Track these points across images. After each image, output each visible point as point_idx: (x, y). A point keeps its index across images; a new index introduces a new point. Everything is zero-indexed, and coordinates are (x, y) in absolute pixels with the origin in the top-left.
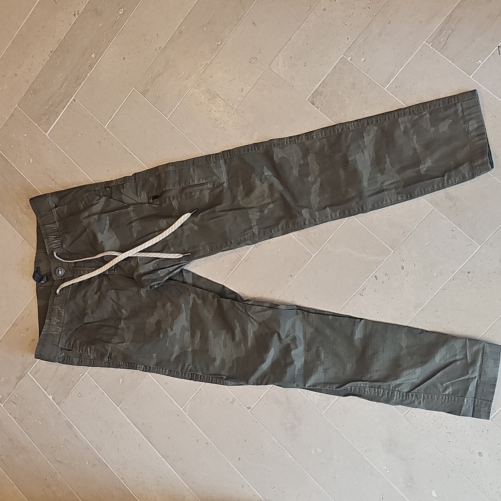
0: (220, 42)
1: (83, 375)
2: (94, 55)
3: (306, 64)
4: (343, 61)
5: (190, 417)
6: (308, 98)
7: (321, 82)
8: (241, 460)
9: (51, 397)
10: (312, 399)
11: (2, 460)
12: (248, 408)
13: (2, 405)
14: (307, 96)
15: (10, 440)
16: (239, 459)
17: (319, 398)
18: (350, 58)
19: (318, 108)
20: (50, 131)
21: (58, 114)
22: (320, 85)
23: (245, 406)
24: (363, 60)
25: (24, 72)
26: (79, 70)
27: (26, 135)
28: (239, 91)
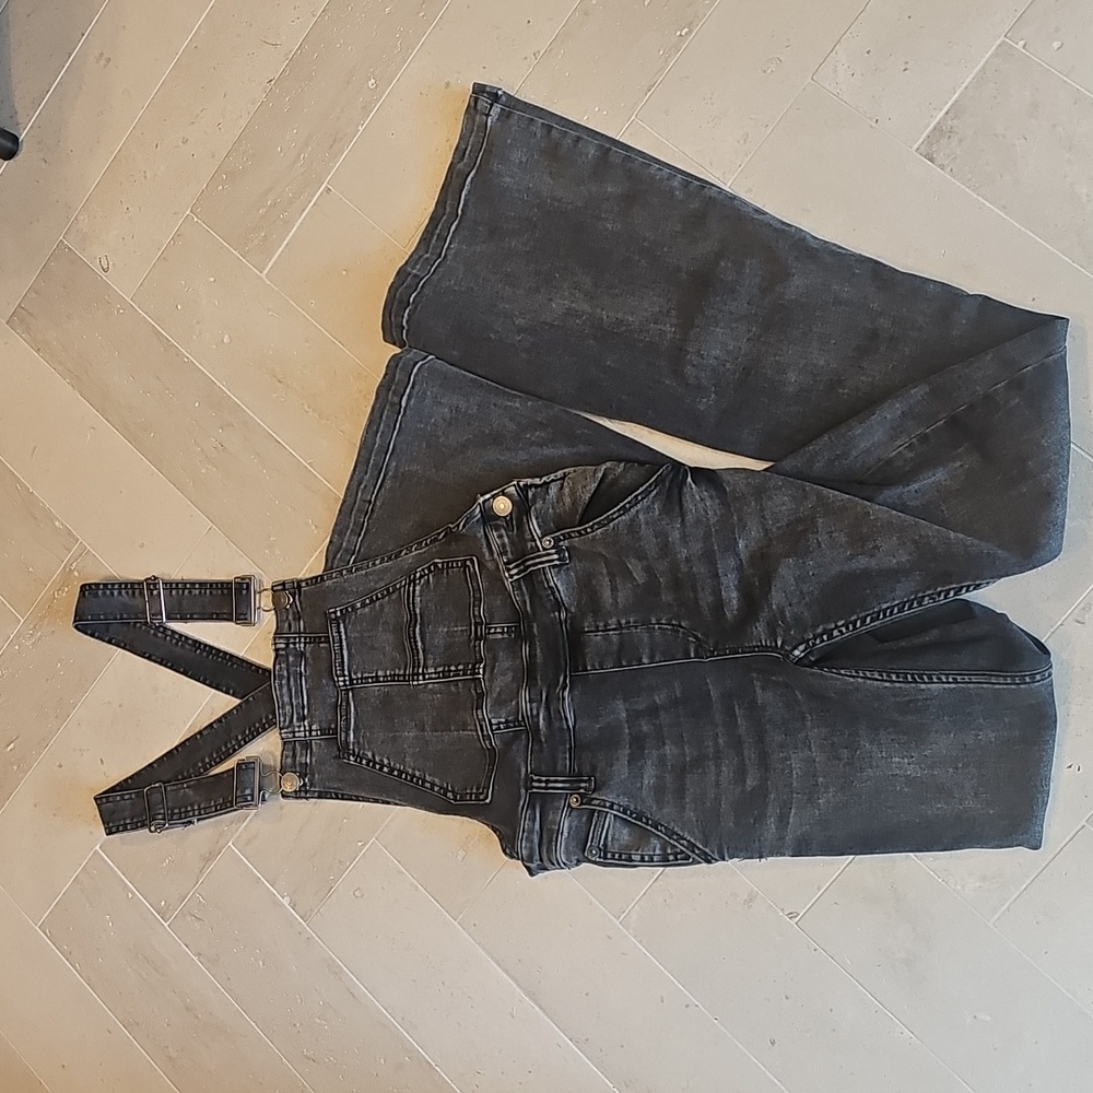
0: (686, 30)
1: (364, 845)
2: (373, 81)
3: (908, 66)
4: (1004, 51)
5: (640, 942)
6: (915, 147)
7: (949, 105)
8: (776, 1045)
9: (286, 902)
10: (959, 887)
11: (170, 1058)
12: (791, 915)
13: (166, 925)
14: (915, 143)
15: (187, 1008)
16: (773, 1043)
17: (978, 884)
18: (1022, 43)
19: (942, 167)
20: (270, 266)
21: (288, 224)
22: (947, 113)
23: (782, 910)
24: (1056, 45)
25: (206, 133)
26: (338, 118)
27: (212, 279)
28: (739, 142)
